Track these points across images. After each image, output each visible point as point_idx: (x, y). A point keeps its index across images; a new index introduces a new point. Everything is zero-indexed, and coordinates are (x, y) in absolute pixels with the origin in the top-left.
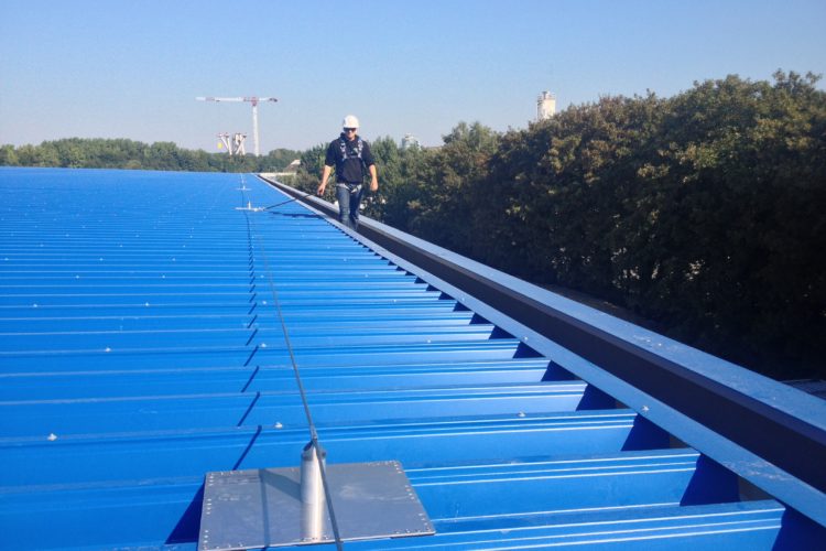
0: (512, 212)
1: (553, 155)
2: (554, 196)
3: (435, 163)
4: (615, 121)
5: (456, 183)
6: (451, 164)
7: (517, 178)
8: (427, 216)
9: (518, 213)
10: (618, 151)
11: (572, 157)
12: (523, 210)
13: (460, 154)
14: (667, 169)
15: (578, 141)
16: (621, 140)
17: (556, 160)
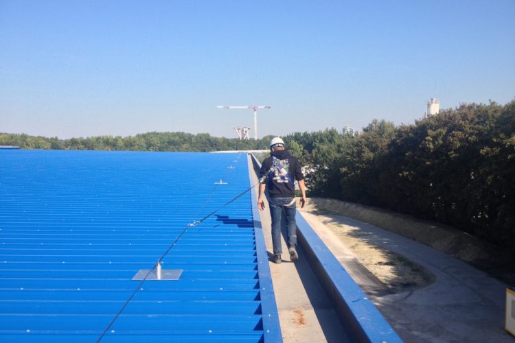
0: (403, 175)
1: (429, 141)
2: (429, 166)
3: (357, 145)
4: (468, 120)
5: (370, 157)
6: (366, 145)
7: (407, 154)
8: (352, 177)
9: (407, 175)
10: (470, 138)
11: (441, 142)
12: (410, 174)
13: (372, 140)
14: (498, 151)
15: (444, 132)
16: (472, 131)
17: (431, 143)
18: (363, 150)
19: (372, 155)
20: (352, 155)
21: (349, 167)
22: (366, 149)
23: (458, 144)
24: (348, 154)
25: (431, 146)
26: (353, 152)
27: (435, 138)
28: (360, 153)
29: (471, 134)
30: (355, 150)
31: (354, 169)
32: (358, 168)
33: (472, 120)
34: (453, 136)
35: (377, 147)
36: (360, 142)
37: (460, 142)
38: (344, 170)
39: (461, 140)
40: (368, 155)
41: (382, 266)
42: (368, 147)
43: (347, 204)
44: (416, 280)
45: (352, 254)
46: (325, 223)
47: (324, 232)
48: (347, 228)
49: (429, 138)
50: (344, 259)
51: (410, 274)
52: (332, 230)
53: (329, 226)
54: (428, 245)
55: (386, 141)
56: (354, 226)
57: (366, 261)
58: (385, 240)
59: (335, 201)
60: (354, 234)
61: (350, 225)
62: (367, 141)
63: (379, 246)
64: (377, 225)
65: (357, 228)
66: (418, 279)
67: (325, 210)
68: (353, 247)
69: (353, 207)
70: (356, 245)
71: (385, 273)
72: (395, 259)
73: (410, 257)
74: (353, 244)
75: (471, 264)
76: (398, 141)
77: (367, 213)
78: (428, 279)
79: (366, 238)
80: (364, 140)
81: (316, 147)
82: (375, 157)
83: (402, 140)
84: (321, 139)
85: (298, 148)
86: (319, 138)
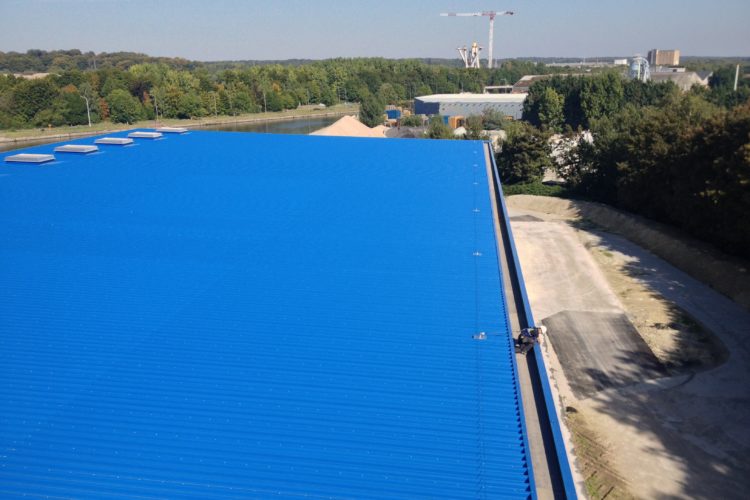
0: (706, 193)
3: (646, 130)
5: (664, 151)
6: (659, 132)
7: (716, 161)
8: (633, 177)
9: (711, 196)
13: (669, 124)
18: (654, 139)
19: (666, 147)
20: (636, 145)
21: (630, 162)
22: (658, 138)
24: (631, 142)
26: (639, 141)
28: (649, 141)
30: (642, 138)
31: (639, 166)
32: (644, 165)
35: (675, 136)
36: (651, 126)
38: (623, 165)
40: (661, 146)
41: (660, 331)
42: (662, 135)
43: (623, 216)
44: (701, 357)
45: (621, 306)
46: (588, 246)
47: (584, 264)
48: (620, 259)
50: (608, 314)
51: (696, 346)
52: (597, 260)
53: (593, 253)
54: (730, 298)
55: (690, 132)
56: (631, 255)
57: (640, 320)
58: (673, 284)
59: (606, 209)
60: (632, 271)
61: (625, 253)
62: (661, 124)
63: (663, 293)
64: (661, 256)
65: (634, 259)
66: (704, 356)
67: (589, 221)
68: (623, 294)
69: (630, 223)
70: (628, 290)
71: (663, 342)
72: (682, 320)
73: (701, 318)
74: (624, 288)
76: (705, 138)
77: (649, 234)
78: (718, 356)
79: (645, 279)
80: (657, 123)
81: (583, 99)
82: (671, 152)
83: (712, 138)
84: (594, 86)
85: (556, 99)
86: (590, 84)
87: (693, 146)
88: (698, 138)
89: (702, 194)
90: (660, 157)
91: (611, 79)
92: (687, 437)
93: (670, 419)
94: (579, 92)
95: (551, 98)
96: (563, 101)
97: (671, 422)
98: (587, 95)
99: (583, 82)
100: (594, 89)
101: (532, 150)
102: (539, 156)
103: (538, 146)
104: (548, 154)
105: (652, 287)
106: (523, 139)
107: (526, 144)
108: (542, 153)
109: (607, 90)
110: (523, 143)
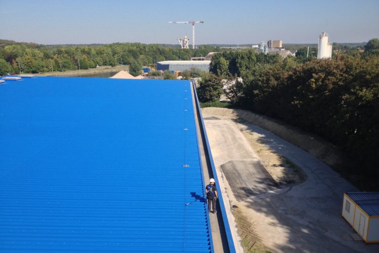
0: (294, 103)
1: (313, 82)
2: (312, 98)
3: (266, 75)
4: (339, 69)
5: (274, 84)
6: (273, 76)
7: (298, 88)
8: (261, 97)
9: (297, 104)
10: (339, 83)
11: (321, 83)
12: (299, 103)
13: (277, 72)
14: (353, 98)
15: (323, 76)
16: (341, 77)
17: (314, 84)
18: (270, 79)
19: (276, 83)
20: (262, 82)
21: (259, 90)
22: (272, 78)
23: (331, 86)
24: (259, 80)
25: (314, 86)
26: (263, 80)
27: (317, 80)
28: (268, 80)
29: (340, 80)
30: (265, 78)
31: (264, 92)
32: (266, 91)
33: (342, 69)
34: (329, 80)
35: (280, 77)
36: (269, 72)
37: (333, 85)
38: (256, 92)
39: (334, 83)
40: (274, 82)
41: (276, 168)
42: (274, 77)
43: (257, 116)
44: (295, 179)
45: (257, 157)
46: (241, 130)
47: (240, 138)
48: (256, 135)
49: (313, 80)
50: (252, 161)
51: (292, 174)
52: (246, 137)
53: (244, 133)
54: (307, 152)
55: (286, 75)
56: (261, 134)
57: (266, 163)
58: (281, 146)
59: (250, 113)
60: (262, 141)
61: (259, 133)
62: (273, 72)
63: (276, 151)
64: (276, 134)
65: (263, 136)
66: (296, 178)
67: (242, 119)
68: (258, 152)
69: (260, 119)
70: (261, 150)
71: (277, 173)
72: (286, 163)
73: (294, 161)
74: (259, 149)
75: (332, 167)
76: (293, 77)
77: (269, 124)
78: (303, 178)
79: (268, 144)
80: (271, 71)
81: (238, 62)
82: (278, 84)
83: (296, 77)
84: (242, 56)
85: (225, 63)
86: (241, 55)
87: (288, 81)
88: (290, 77)
89: (293, 103)
90: (273, 87)
91: (250, 53)
92: (289, 216)
93: (281, 208)
94: (235, 59)
95: (223, 62)
96: (228, 63)
97: (282, 210)
98: (239, 61)
99: (237, 55)
100: (242, 58)
101: (214, 85)
102: (217, 88)
103: (217, 84)
104: (222, 88)
105: (271, 148)
106: (210, 81)
107: (211, 83)
108: (219, 87)
109: (249, 58)
110: (209, 82)
